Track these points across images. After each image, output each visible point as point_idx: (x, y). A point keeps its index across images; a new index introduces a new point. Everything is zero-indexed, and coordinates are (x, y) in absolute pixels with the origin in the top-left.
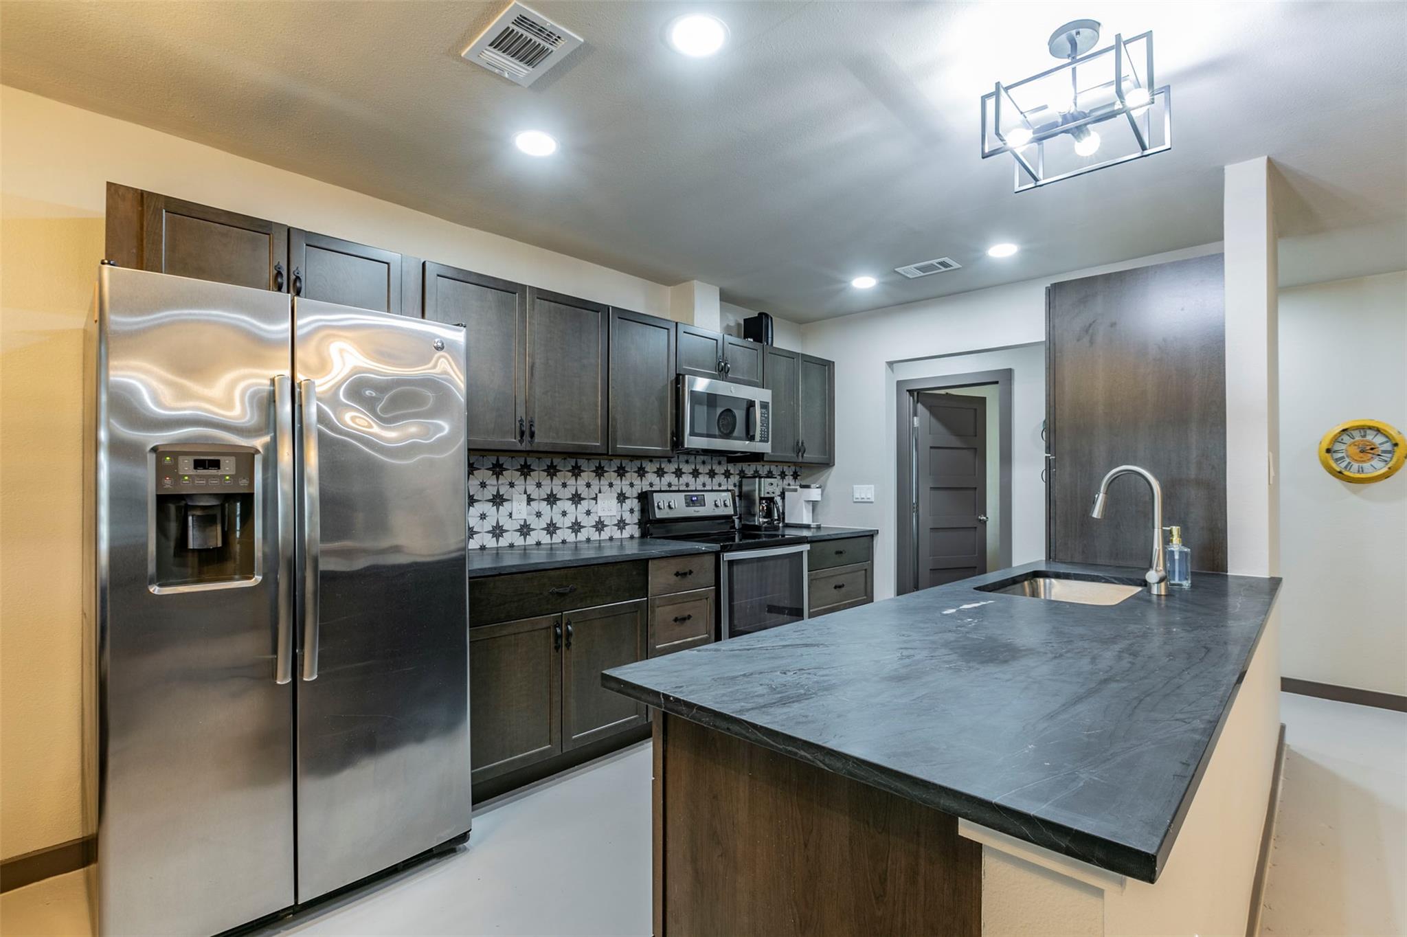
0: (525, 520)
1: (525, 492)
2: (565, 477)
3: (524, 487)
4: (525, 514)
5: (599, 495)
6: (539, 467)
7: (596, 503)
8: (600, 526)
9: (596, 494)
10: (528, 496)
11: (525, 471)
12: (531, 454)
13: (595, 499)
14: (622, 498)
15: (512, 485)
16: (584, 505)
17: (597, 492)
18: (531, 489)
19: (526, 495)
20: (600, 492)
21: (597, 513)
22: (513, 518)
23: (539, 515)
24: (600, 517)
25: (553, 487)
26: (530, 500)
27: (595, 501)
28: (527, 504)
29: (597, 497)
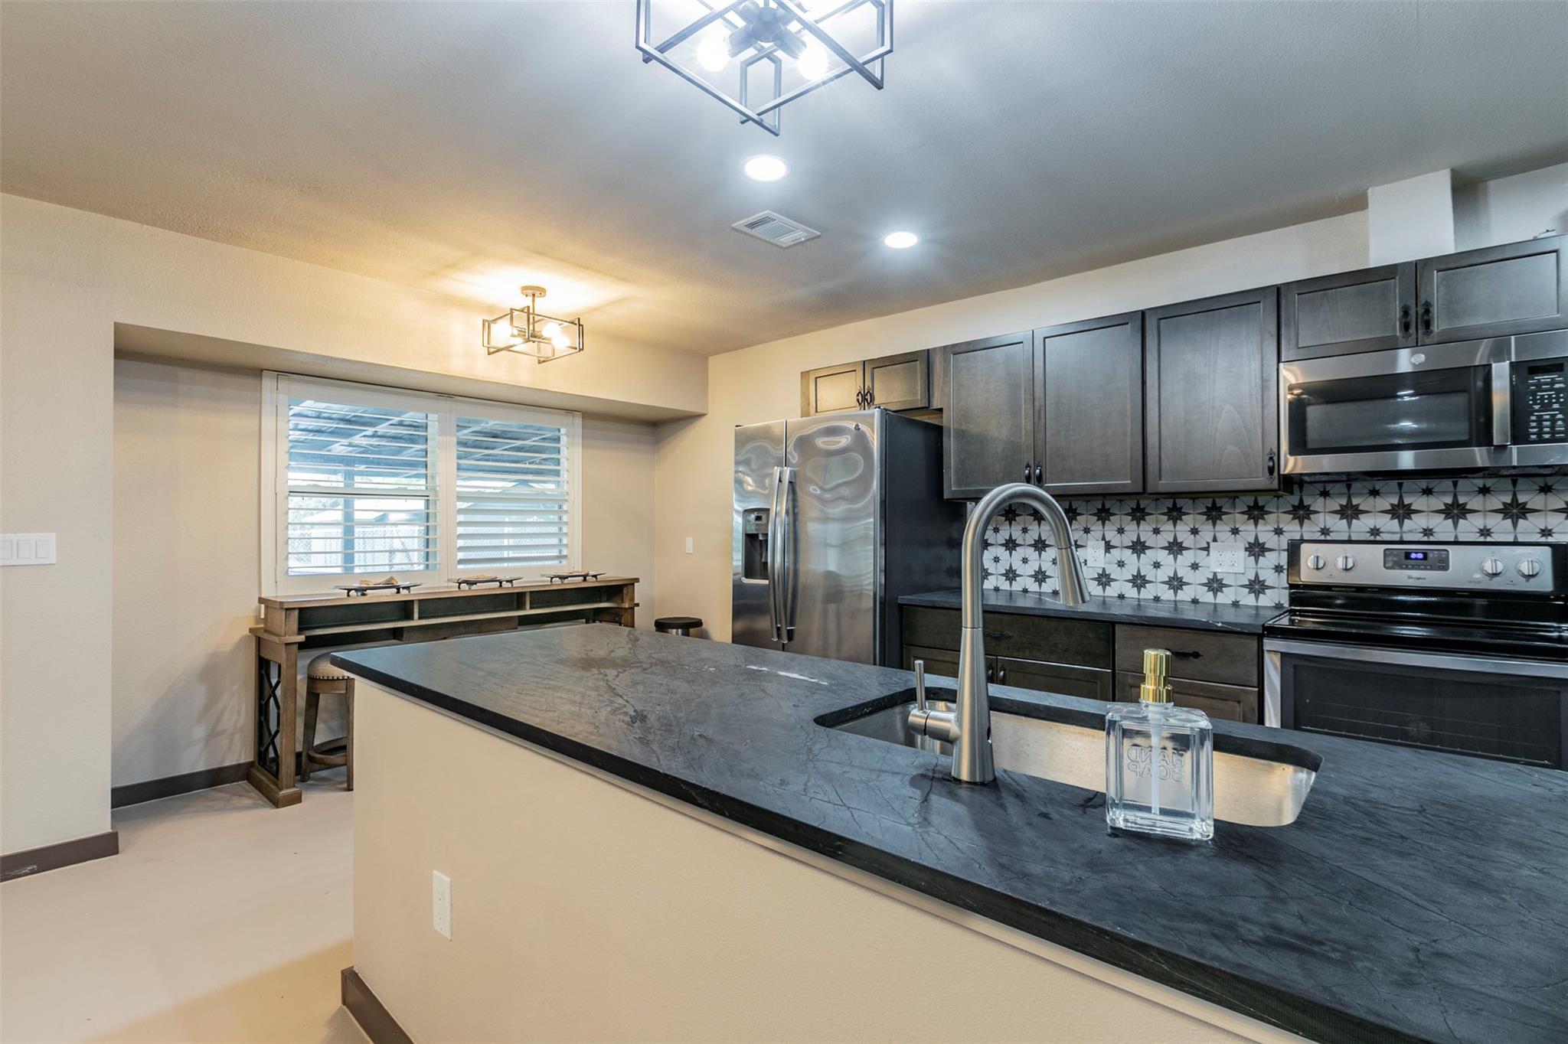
0: (1104, 569)
1: (1104, 538)
2: (1157, 521)
3: (1102, 533)
4: (1103, 562)
5: (1212, 544)
6: (1120, 510)
7: (1208, 555)
8: (1215, 585)
9: (1208, 543)
10: (1106, 542)
11: (1104, 515)
12: (1108, 497)
13: (1207, 549)
14: (1256, 549)
15: (1087, 531)
16: (1187, 557)
17: (1210, 540)
18: (1111, 535)
19: (1104, 542)
20: (1215, 540)
21: (1209, 567)
22: (1088, 565)
23: (1121, 564)
24: (1215, 573)
25: (1140, 533)
26: (1109, 547)
27: (1206, 552)
28: (1106, 552)
29: (1209, 547)
